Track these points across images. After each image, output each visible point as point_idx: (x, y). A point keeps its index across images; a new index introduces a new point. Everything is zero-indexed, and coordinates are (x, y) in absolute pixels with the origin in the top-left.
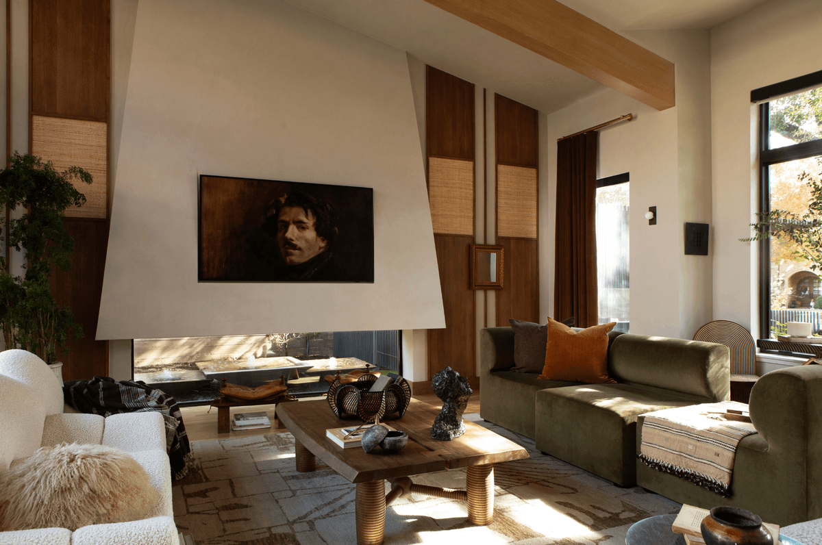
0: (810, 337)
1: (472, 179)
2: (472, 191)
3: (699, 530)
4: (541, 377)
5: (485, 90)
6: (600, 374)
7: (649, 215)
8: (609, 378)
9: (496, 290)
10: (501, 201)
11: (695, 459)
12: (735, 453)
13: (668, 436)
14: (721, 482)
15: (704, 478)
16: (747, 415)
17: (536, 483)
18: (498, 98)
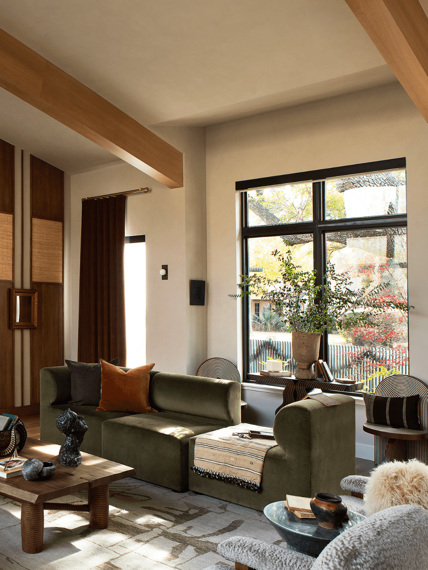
0: (281, 371)
1: (11, 230)
2: (12, 241)
3: (309, 508)
4: (99, 409)
5: (22, 151)
6: (146, 406)
7: (163, 272)
8: (152, 408)
9: (30, 329)
10: (35, 250)
11: (236, 468)
12: (264, 461)
13: (215, 452)
14: (255, 482)
15: (243, 480)
16: (272, 435)
17: (118, 494)
18: (34, 159)
